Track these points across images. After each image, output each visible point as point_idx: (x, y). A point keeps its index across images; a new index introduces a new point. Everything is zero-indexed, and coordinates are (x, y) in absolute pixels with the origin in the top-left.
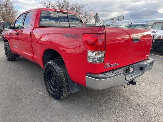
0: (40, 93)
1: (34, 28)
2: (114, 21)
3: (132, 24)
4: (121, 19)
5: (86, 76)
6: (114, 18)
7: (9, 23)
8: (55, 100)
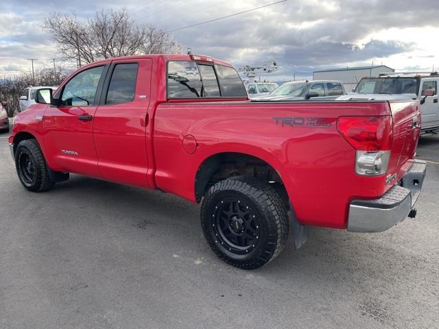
0: (198, 262)
1: (158, 103)
2: (252, 75)
3: (307, 81)
4: (270, 69)
5: (351, 206)
6: (253, 67)
7: (49, 91)
8: (244, 272)
